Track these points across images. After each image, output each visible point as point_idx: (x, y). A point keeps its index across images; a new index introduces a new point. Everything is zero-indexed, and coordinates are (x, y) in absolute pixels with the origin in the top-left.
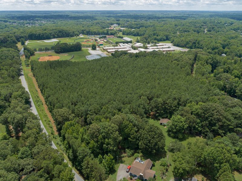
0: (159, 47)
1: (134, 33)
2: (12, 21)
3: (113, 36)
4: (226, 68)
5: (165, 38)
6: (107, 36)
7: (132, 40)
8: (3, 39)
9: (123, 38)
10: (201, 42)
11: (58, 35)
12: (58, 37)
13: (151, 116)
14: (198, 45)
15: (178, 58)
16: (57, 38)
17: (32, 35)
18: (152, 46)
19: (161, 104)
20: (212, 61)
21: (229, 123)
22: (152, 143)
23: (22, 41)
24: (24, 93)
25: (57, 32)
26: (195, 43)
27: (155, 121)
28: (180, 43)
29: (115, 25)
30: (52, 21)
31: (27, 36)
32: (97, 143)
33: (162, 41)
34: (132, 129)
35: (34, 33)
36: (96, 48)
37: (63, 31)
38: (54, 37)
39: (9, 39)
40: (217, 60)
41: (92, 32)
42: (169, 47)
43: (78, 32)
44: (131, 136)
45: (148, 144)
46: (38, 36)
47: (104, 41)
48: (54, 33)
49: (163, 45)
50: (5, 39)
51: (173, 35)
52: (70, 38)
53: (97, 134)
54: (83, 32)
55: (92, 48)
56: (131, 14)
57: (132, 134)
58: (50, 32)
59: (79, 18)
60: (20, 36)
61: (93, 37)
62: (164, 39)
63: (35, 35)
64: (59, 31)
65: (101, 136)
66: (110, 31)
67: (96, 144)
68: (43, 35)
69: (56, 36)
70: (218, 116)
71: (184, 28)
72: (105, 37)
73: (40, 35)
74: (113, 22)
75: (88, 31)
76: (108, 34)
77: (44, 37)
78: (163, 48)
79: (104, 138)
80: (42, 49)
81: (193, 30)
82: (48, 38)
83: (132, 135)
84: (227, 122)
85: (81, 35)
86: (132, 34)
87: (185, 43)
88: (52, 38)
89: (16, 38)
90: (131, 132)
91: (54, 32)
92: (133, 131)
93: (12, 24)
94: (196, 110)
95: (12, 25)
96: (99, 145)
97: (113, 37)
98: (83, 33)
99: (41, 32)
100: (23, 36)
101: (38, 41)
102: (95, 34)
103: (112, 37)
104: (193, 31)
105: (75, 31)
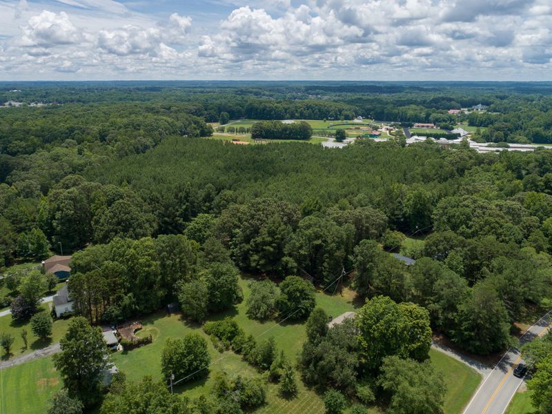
6: (418, 124)
9: (453, 129)
11: (301, 113)
25: (301, 107)
29: (479, 107)
37: (317, 105)
38: (293, 118)
43: (355, 111)
48: (295, 109)
52: (325, 121)
55: (336, 138)
58: (287, 106)
63: (257, 109)
64: (307, 106)
75: (380, 110)
85: (359, 119)
97: (432, 127)
105: (346, 110)
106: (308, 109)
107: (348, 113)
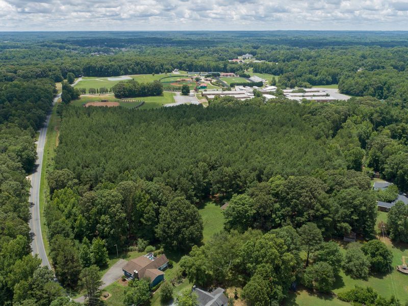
0: (306, 94)
1: (274, 70)
2: (71, 47)
3: (233, 74)
4: (398, 129)
5: (330, 79)
6: (222, 74)
7: (264, 81)
8: (40, 72)
9: (250, 77)
10: (393, 87)
11: (133, 69)
12: (134, 72)
13: (214, 199)
14: (387, 92)
15: (316, 110)
16: (131, 74)
17: (89, 67)
18: (296, 92)
19: (229, 176)
20: (381, 118)
21: (325, 212)
22: (172, 228)
23: (70, 77)
24: (26, 150)
25: (131, 64)
26: (381, 88)
27: (216, 207)
28: (352, 88)
29: (247, 55)
30: (138, 47)
31: (81, 69)
32: (89, 221)
33: (323, 85)
34: (148, 205)
35: (93, 64)
36: (189, 92)
37: (143, 62)
38: (126, 73)
39: (51, 73)
40: (392, 116)
41: (196, 66)
42: (327, 94)
43: (172, 65)
44: (145, 216)
45: (167, 229)
46: (98, 71)
47: (211, 83)
48: (127, 66)
49: (319, 91)
50: (43, 72)
51: (346, 75)
52: (153, 75)
53: (90, 206)
54: (181, 66)
55: (182, 92)
56: (289, 37)
57: (147, 212)
58: (120, 64)
59: (187, 44)
60: (70, 68)
61: (196, 75)
62: (327, 81)
63: (95, 68)
64: (136, 63)
65: (94, 210)
66: (231, 65)
67: (85, 222)
68: (108, 69)
69: (129, 70)
70: (307, 199)
71: (376, 62)
72: (219, 75)
73: (101, 68)
74: (244, 50)
75: (189, 63)
76: (226, 70)
77: (108, 72)
78: (314, 96)
79: (100, 213)
80: (95, 90)
81: (392, 65)
82: (116, 74)
83: (146, 214)
84: (322, 210)
85: (176, 71)
86: (270, 70)
87: (361, 88)
88: (122, 75)
89: (62, 72)
90: (146, 210)
91: (128, 64)
92: (148, 207)
93: (70, 52)
94: (277, 187)
95: (69, 54)
96: (91, 224)
97: (233, 76)
98: (181, 68)
99: (105, 64)
100: (74, 69)
101: (98, 79)
102: (202, 69)
103: (230, 75)
104: (392, 67)
105: (166, 64)
106: (137, 66)
107: (167, 67)
